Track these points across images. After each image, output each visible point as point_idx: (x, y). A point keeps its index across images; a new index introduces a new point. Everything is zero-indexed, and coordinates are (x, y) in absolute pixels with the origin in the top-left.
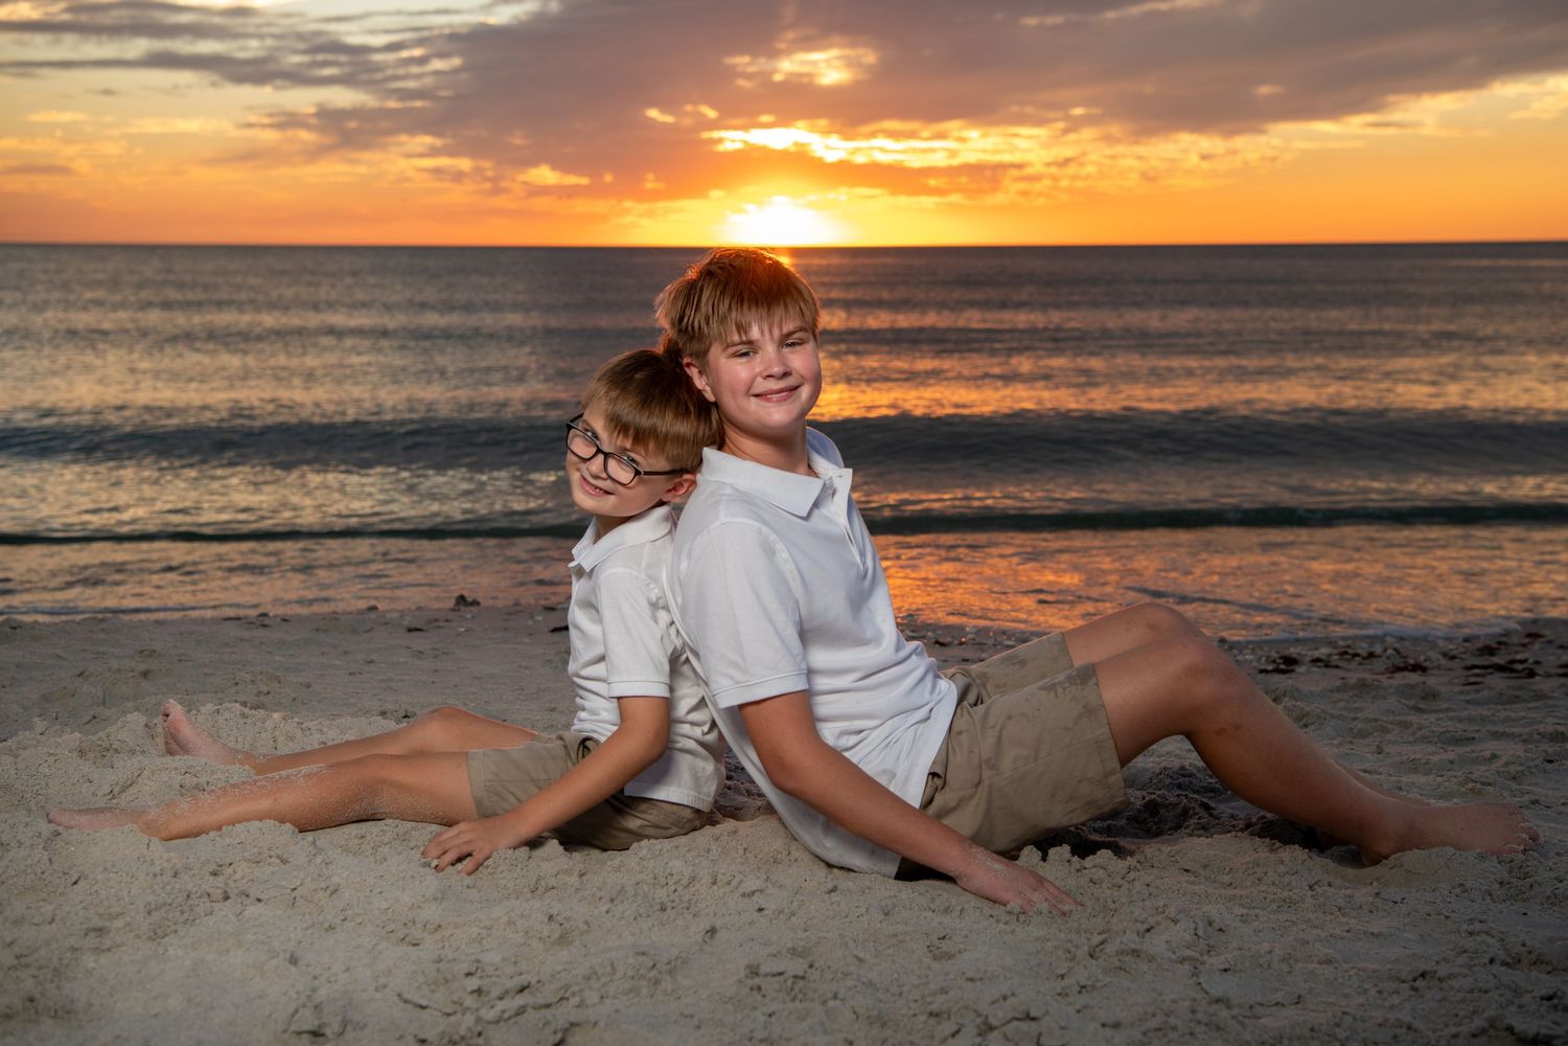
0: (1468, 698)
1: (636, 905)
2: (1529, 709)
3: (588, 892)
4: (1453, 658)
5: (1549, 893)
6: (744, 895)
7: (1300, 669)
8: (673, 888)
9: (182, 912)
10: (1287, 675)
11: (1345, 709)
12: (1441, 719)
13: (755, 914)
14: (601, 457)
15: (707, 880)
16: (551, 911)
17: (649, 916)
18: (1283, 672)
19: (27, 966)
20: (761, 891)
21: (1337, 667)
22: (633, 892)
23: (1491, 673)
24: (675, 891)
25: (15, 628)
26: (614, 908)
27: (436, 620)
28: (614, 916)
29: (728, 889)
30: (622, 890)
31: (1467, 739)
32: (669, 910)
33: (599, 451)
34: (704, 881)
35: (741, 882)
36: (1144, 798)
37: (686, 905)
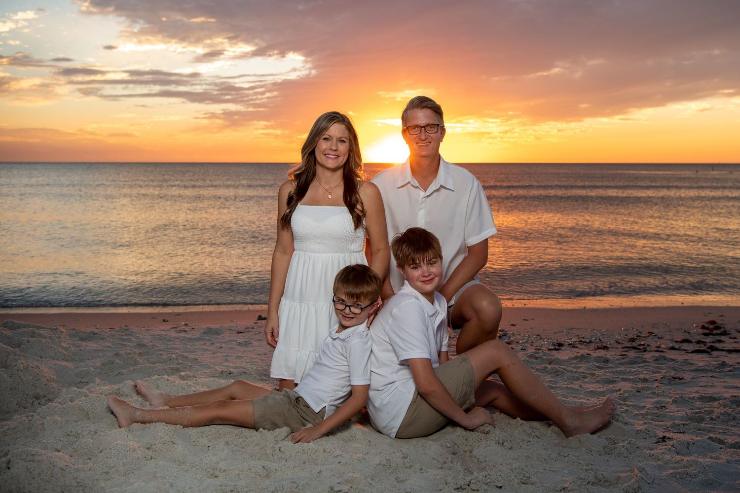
0: (619, 362)
1: (295, 462)
2: (639, 367)
4: (619, 343)
5: (618, 452)
6: (334, 457)
7: (563, 348)
9: (136, 465)
10: (558, 351)
11: (574, 367)
12: (607, 372)
13: (337, 464)
14: (348, 308)
16: (264, 465)
17: (299, 466)
18: (557, 350)
19: (81, 486)
20: (340, 455)
21: (577, 347)
22: (295, 456)
23: (631, 350)
24: (310, 455)
25: (95, 334)
26: (286, 464)
27: (248, 328)
28: (286, 467)
29: (329, 454)
31: (613, 381)
32: (307, 464)
33: (346, 306)
34: (321, 451)
35: (334, 452)
37: (313, 461)
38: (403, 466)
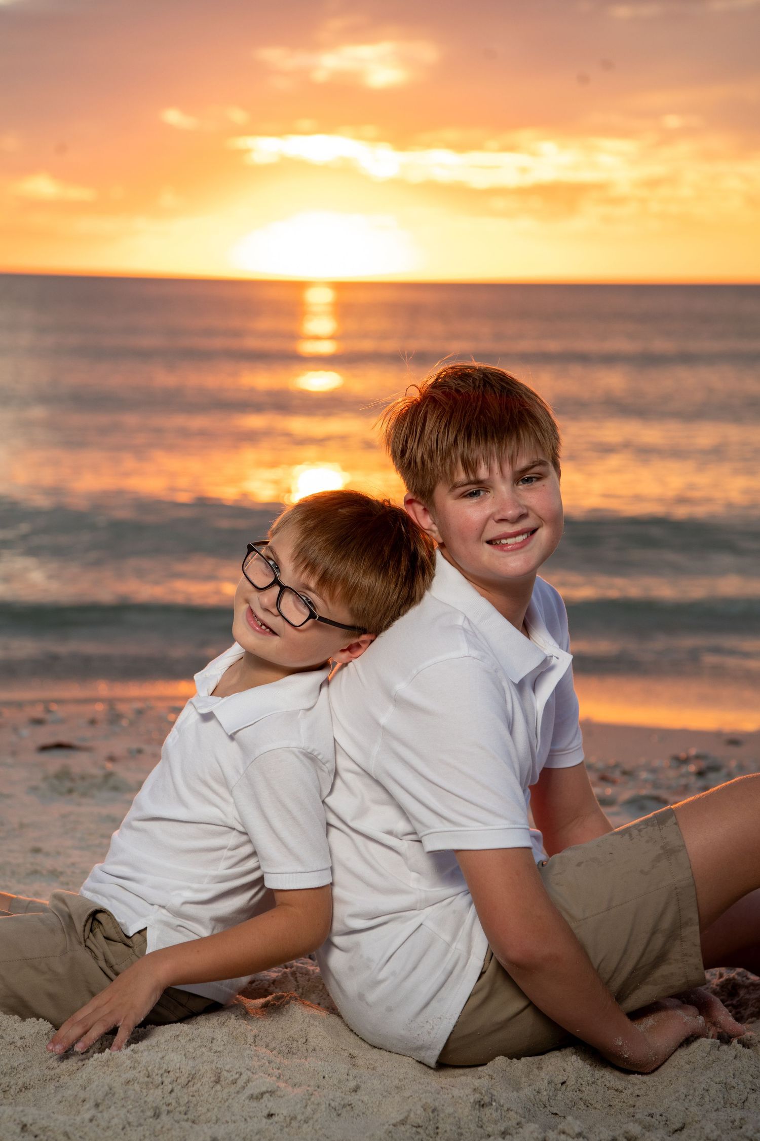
1: (125, 1110)
3: (69, 1092)
6: (251, 1097)
8: (170, 1087)
13: (264, 1120)
14: (277, 589)
15: (208, 1078)
16: (24, 1120)
17: (140, 1125)
20: (271, 1093)
22: (122, 1095)
24: (172, 1091)
26: (99, 1115)
28: (98, 1126)
29: (233, 1089)
30: (110, 1092)
32: (164, 1117)
33: (276, 582)
34: (205, 1080)
35: (248, 1081)
36: (721, 976)
37: (183, 1109)
38: (479, 1130)
